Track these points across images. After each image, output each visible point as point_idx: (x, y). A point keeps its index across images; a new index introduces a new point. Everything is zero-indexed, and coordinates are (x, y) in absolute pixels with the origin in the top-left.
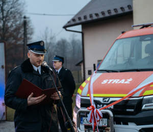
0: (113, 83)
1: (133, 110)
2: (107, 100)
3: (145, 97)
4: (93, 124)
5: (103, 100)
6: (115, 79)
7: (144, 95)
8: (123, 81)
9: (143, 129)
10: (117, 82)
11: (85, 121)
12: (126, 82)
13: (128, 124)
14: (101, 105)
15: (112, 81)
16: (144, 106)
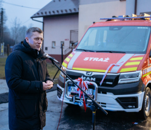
0: (94, 60)
1: (111, 83)
2: (90, 73)
3: (121, 74)
4: (79, 92)
5: (87, 73)
6: (95, 57)
7: (121, 72)
8: (101, 60)
9: (118, 98)
10: (97, 60)
11: (73, 89)
12: (104, 61)
13: (106, 93)
14: (85, 78)
15: (93, 59)
16: (120, 80)
